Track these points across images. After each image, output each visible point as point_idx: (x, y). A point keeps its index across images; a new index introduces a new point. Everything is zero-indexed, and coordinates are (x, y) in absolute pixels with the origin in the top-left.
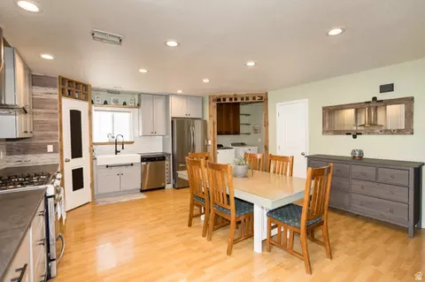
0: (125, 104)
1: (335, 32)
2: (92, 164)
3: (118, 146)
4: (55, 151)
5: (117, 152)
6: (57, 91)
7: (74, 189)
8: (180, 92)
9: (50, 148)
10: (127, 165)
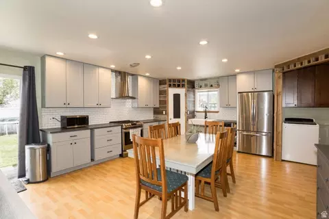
0: (212, 86)
2: (186, 122)
4: (166, 114)
5: (206, 118)
9: (164, 113)
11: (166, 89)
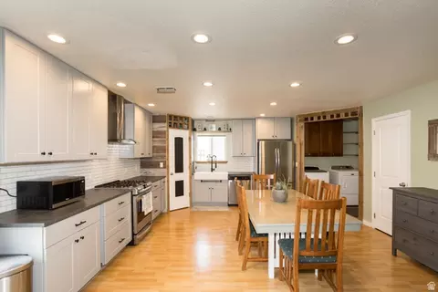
0: (220, 129)
1: (346, 39)
2: (191, 178)
3: (213, 164)
4: (164, 167)
5: (212, 170)
6: (166, 125)
7: (177, 196)
8: (262, 115)
9: (162, 165)
10: (216, 181)
11: (165, 129)
